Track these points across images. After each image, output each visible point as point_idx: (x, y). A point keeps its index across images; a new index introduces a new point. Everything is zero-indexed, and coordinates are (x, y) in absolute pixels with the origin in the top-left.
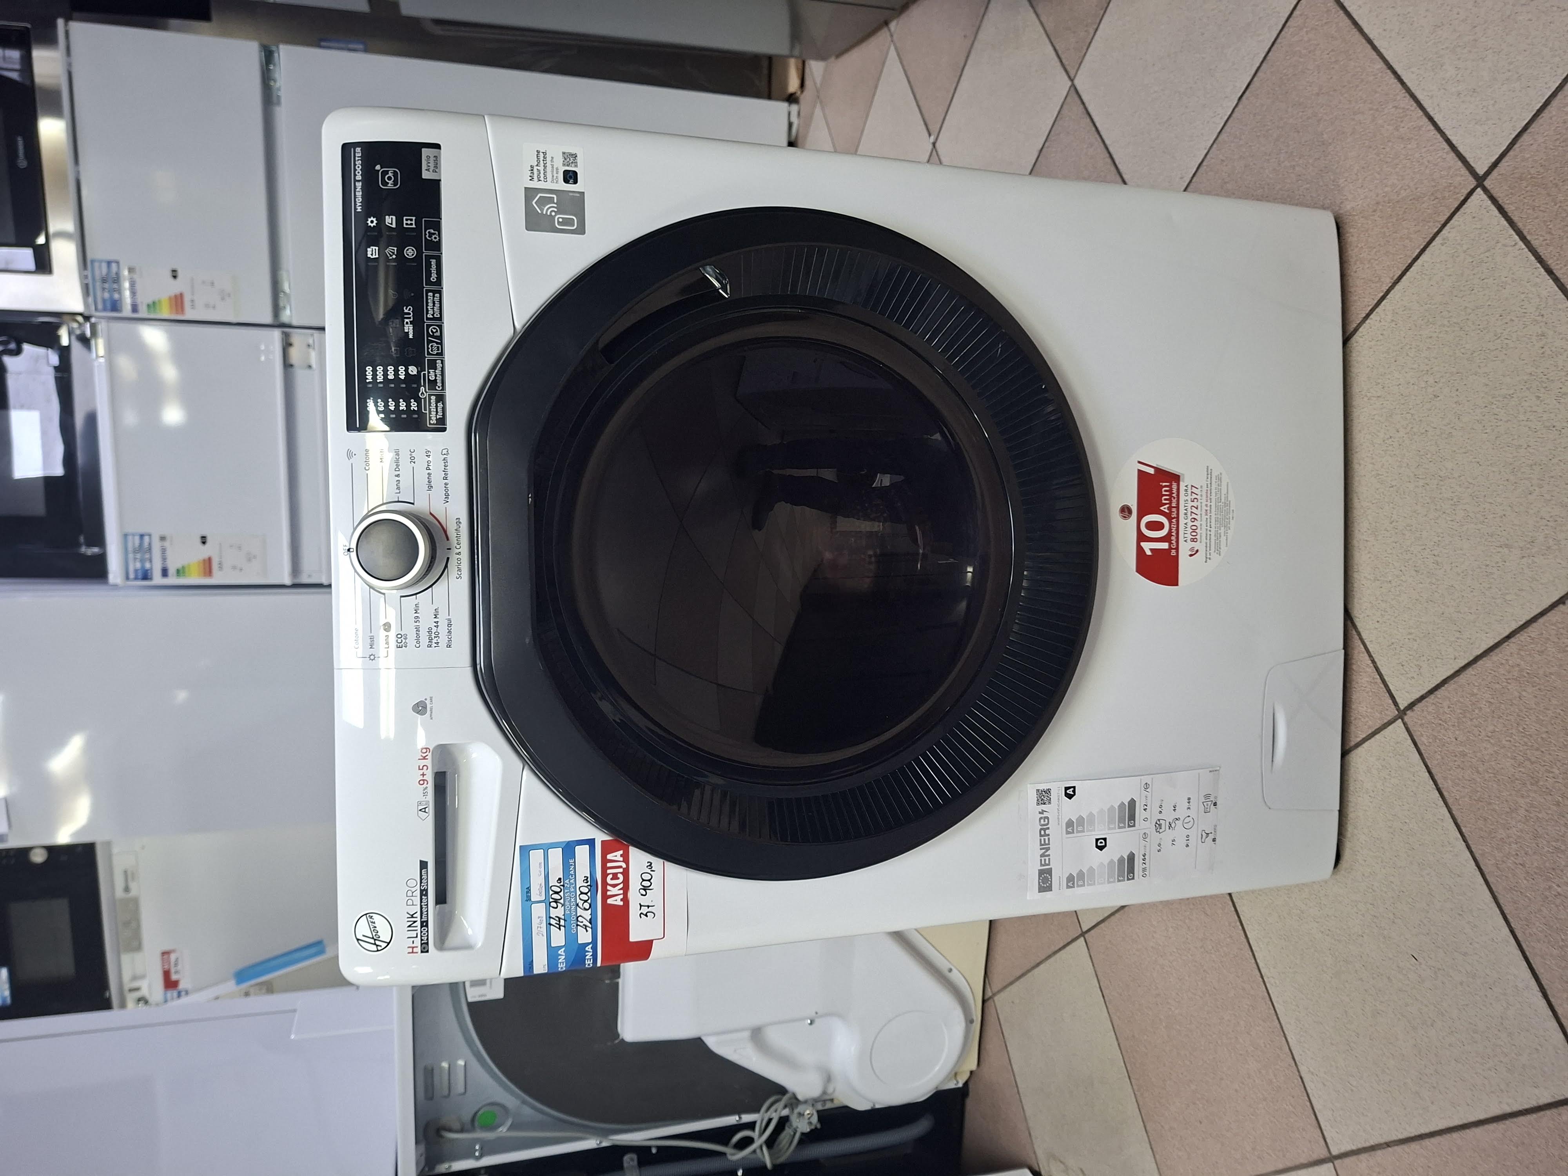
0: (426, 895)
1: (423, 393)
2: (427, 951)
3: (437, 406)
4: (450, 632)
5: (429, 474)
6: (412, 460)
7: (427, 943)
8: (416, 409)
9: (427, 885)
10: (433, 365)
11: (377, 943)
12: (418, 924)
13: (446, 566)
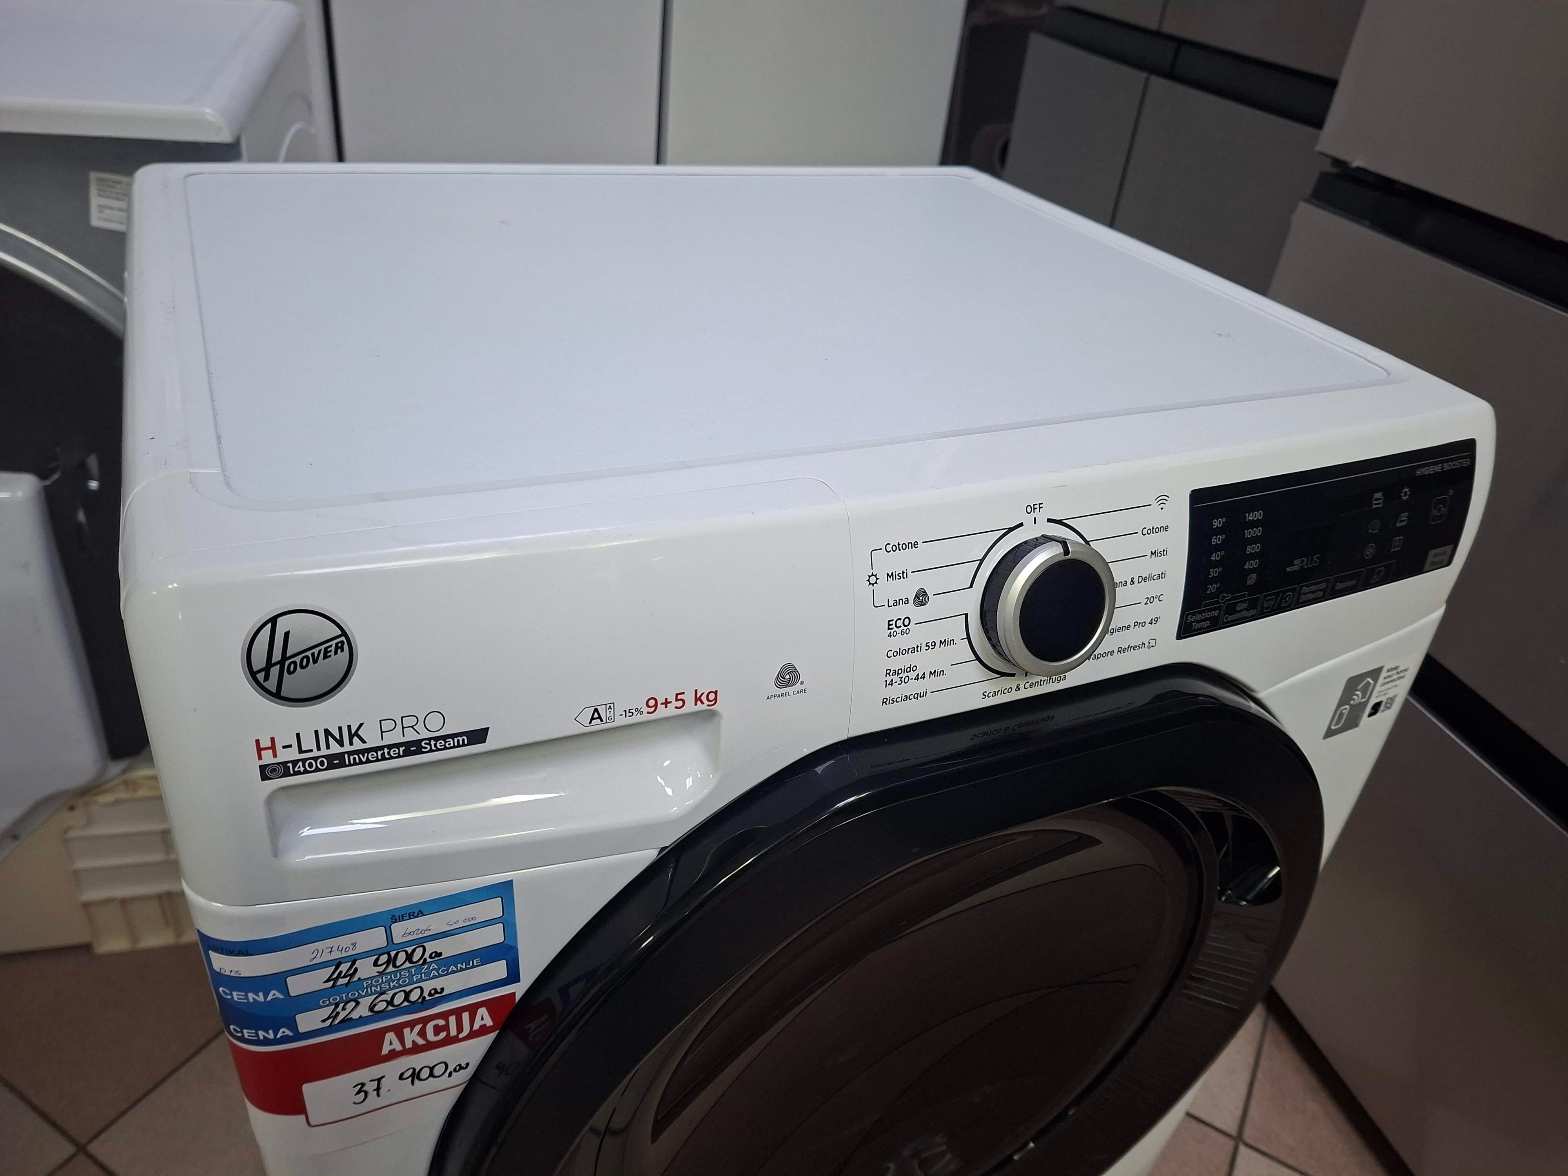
0: (407, 753)
1: (1225, 597)
2: (264, 777)
3: (1205, 620)
4: (907, 698)
5: (1128, 628)
6: (1150, 600)
7: (287, 774)
8: (1208, 592)
9: (431, 751)
10: (1252, 605)
11: (275, 671)
12: (335, 748)
13: (1003, 674)
